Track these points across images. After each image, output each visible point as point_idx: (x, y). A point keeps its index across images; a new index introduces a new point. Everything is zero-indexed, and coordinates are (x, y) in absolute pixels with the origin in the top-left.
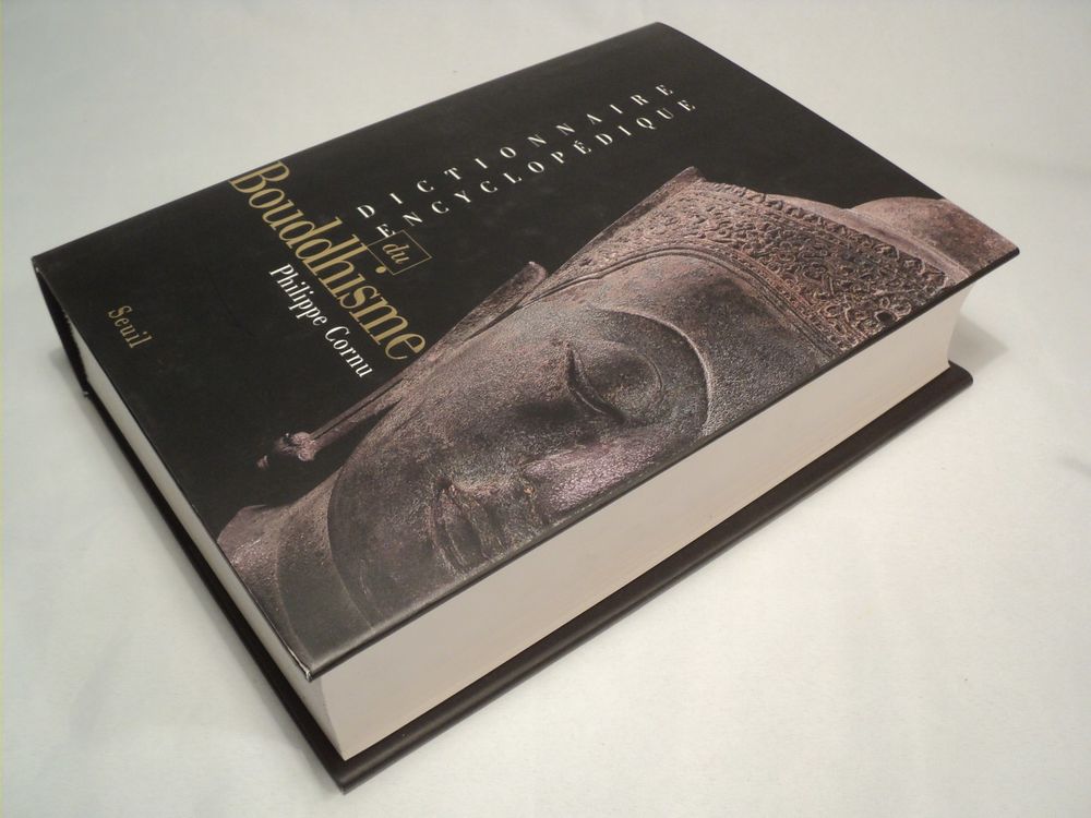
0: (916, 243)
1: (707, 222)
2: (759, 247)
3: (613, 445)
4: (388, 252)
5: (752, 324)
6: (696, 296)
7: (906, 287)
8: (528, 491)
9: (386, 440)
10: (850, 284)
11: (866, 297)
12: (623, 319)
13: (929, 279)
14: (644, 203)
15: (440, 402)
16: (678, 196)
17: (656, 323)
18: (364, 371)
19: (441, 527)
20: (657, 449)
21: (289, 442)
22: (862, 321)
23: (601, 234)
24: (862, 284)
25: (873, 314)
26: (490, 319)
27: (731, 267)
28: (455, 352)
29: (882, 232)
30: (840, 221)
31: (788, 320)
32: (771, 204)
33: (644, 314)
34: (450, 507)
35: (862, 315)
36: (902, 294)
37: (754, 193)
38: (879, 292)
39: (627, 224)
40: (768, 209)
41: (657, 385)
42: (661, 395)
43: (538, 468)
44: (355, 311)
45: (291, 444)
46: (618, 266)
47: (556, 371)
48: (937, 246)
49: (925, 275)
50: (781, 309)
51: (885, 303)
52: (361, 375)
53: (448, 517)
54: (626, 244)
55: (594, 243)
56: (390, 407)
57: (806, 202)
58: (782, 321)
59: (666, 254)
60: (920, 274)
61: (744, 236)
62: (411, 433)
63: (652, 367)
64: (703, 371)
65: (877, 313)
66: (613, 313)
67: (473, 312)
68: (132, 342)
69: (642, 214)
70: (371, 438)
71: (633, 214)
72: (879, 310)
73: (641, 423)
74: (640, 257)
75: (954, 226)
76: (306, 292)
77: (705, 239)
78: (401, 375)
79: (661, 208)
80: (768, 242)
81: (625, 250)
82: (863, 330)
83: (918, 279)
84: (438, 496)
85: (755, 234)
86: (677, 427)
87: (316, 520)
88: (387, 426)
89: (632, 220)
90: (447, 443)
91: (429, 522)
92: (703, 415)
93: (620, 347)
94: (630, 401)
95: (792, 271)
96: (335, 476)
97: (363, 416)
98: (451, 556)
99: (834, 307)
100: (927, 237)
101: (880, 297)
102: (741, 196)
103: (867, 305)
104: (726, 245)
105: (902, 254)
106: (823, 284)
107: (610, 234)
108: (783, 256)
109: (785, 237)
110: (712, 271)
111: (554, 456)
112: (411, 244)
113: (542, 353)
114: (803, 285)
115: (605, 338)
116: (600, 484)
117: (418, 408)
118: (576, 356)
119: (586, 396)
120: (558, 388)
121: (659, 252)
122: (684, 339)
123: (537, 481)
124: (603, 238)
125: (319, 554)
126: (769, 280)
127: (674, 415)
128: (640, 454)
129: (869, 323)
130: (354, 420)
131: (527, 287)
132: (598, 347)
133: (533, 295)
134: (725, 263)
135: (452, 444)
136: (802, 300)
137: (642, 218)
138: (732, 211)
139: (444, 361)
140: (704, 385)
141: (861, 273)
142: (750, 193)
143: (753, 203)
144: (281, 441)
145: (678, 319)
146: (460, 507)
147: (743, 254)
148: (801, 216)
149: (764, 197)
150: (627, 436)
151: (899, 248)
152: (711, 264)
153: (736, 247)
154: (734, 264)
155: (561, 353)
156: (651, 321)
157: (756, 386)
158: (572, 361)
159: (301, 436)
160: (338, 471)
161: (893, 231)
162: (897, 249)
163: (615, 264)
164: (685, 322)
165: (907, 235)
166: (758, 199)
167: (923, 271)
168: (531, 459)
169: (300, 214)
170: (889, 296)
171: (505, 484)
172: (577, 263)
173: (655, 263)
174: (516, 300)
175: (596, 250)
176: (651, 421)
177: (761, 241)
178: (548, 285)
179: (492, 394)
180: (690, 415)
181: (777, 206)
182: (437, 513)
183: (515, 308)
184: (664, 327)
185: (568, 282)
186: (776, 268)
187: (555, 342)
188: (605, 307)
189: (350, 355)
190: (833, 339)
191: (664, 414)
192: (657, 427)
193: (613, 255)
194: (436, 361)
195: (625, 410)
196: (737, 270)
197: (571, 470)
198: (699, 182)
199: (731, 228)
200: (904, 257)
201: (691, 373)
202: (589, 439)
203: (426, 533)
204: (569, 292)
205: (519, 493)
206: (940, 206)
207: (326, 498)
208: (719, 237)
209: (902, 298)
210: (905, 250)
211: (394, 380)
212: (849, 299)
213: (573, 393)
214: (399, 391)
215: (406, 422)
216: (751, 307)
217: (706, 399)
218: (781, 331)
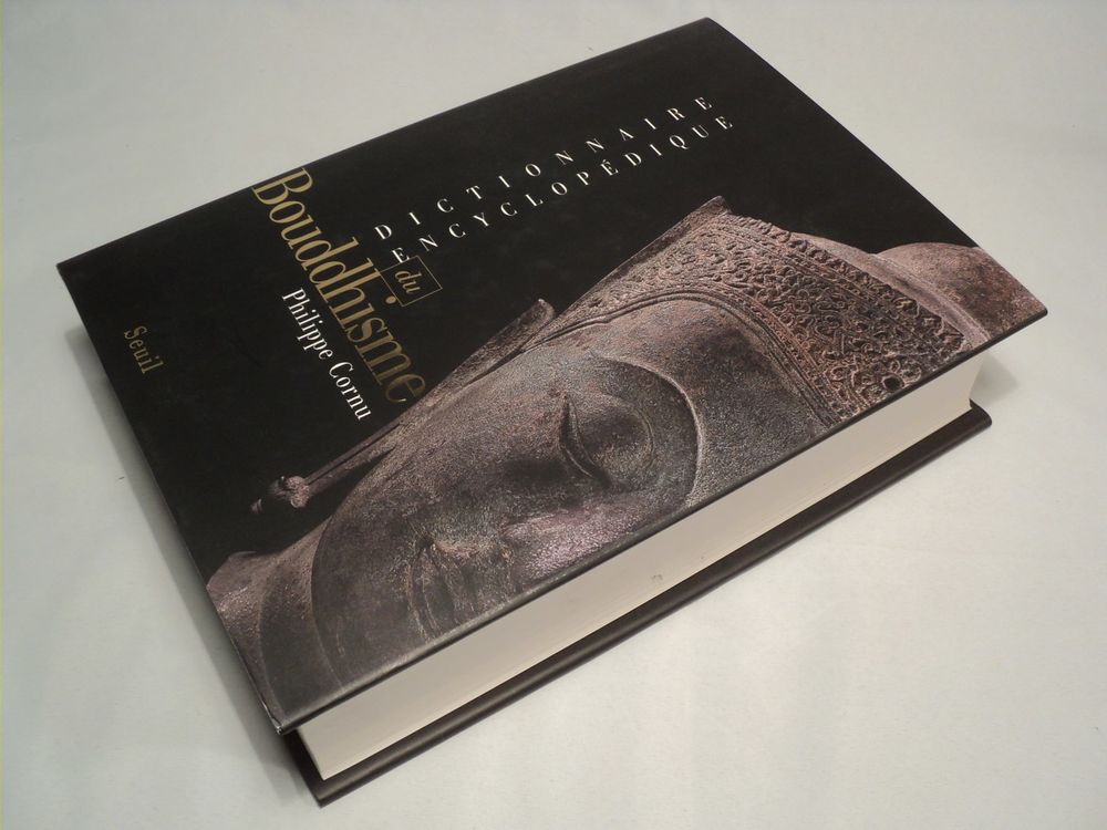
0: (939, 298)
1: (725, 262)
2: (775, 294)
3: (596, 512)
4: (400, 280)
5: (755, 384)
6: (702, 349)
7: (920, 349)
8: (506, 555)
9: (376, 490)
10: (864, 342)
11: (876, 358)
12: (624, 371)
13: (946, 341)
14: (664, 237)
15: (432, 452)
16: (700, 230)
17: (657, 377)
18: (362, 413)
19: (417, 588)
20: (638, 518)
21: (284, 486)
22: (868, 387)
23: (615, 271)
24: (875, 344)
25: (881, 379)
26: (493, 362)
27: (743, 317)
28: (453, 398)
29: (905, 283)
30: (863, 268)
31: (792, 382)
32: (796, 243)
33: (646, 366)
34: (429, 567)
35: (869, 380)
36: (913, 357)
37: (779, 230)
38: (891, 354)
39: (642, 260)
40: (791, 250)
41: (648, 448)
42: (651, 458)
43: (519, 531)
44: (361, 345)
45: (286, 489)
46: (628, 309)
47: (550, 425)
48: (961, 303)
49: (942, 337)
50: (786, 368)
51: (894, 367)
52: (360, 417)
53: (426, 579)
54: (640, 284)
55: (608, 281)
56: (384, 455)
57: (832, 243)
58: (785, 381)
59: (678, 298)
60: (937, 335)
61: (761, 281)
62: (401, 484)
63: (645, 427)
64: (696, 434)
65: (884, 378)
66: (615, 363)
67: (477, 354)
68: (144, 367)
69: (660, 249)
70: (362, 488)
71: (651, 249)
72: (887, 374)
73: (627, 488)
74: (651, 300)
75: (983, 279)
76: (316, 321)
77: (721, 283)
78: (398, 420)
79: (680, 243)
80: (785, 289)
81: (638, 291)
82: (866, 397)
83: (935, 340)
84: (419, 555)
85: (773, 278)
86: (661, 495)
87: (301, 571)
88: (379, 475)
89: (649, 256)
90: (434, 498)
91: (407, 582)
92: (689, 484)
93: (616, 402)
94: (620, 463)
95: (804, 325)
96: (323, 526)
97: (357, 462)
98: (424, 619)
99: (841, 369)
100: (952, 292)
101: (890, 359)
102: (765, 233)
103: (876, 368)
104: (741, 290)
105: (922, 310)
106: (834, 341)
107: (624, 271)
108: (798, 306)
109: (803, 284)
110: (723, 321)
111: (535, 520)
112: (424, 271)
113: (539, 404)
114: (813, 341)
115: (603, 391)
116: (577, 553)
117: (410, 458)
118: (572, 408)
119: (575, 455)
120: (549, 445)
121: (673, 295)
122: (682, 397)
123: (517, 545)
124: (617, 276)
125: (301, 607)
126: (779, 334)
127: (661, 482)
128: (621, 521)
129: (875, 389)
130: (347, 466)
131: (535, 327)
132: (595, 401)
133: (538, 338)
134: (737, 312)
135: (438, 500)
136: (809, 358)
137: (660, 254)
138: (753, 251)
139: (441, 407)
140: (695, 450)
141: (876, 330)
142: (775, 230)
143: (777, 242)
144: (276, 484)
145: (680, 375)
146: (438, 568)
147: (756, 302)
148: (823, 261)
149: (789, 236)
150: (611, 503)
151: (921, 303)
152: (723, 312)
153: (751, 293)
154: (747, 313)
155: (557, 406)
156: (652, 374)
157: (747, 455)
158: (566, 415)
159: (296, 480)
160: (327, 521)
161: (917, 282)
162: (919, 304)
163: (625, 307)
164: (686, 377)
165: (930, 288)
166: (783, 238)
167: (941, 332)
168: (513, 521)
169: (318, 232)
170: (901, 358)
171: (484, 546)
172: (586, 303)
173: (665, 307)
174: (520, 343)
175: (607, 290)
176: (636, 487)
177: (778, 287)
178: (554, 327)
179: (484, 447)
180: (677, 482)
181: (801, 247)
182: (416, 573)
183: (519, 352)
184: (664, 382)
185: (575, 325)
186: (788, 321)
187: (553, 393)
188: (609, 356)
189: (351, 395)
190: (835, 406)
191: (651, 480)
192: (641, 494)
193: (624, 296)
194: (434, 407)
195: (612, 473)
196: (748, 320)
197: (549, 536)
198: (724, 215)
199: (749, 271)
200: (924, 313)
201: (683, 436)
202: (572, 504)
203: (404, 593)
204: (575, 337)
205: (497, 557)
206: (971, 255)
207: (313, 549)
208: (735, 280)
209: (914, 362)
210: (926, 306)
211: (391, 425)
212: (859, 360)
213: (564, 451)
214: (395, 438)
215: (397, 473)
217: (695, 466)
218: (782, 393)
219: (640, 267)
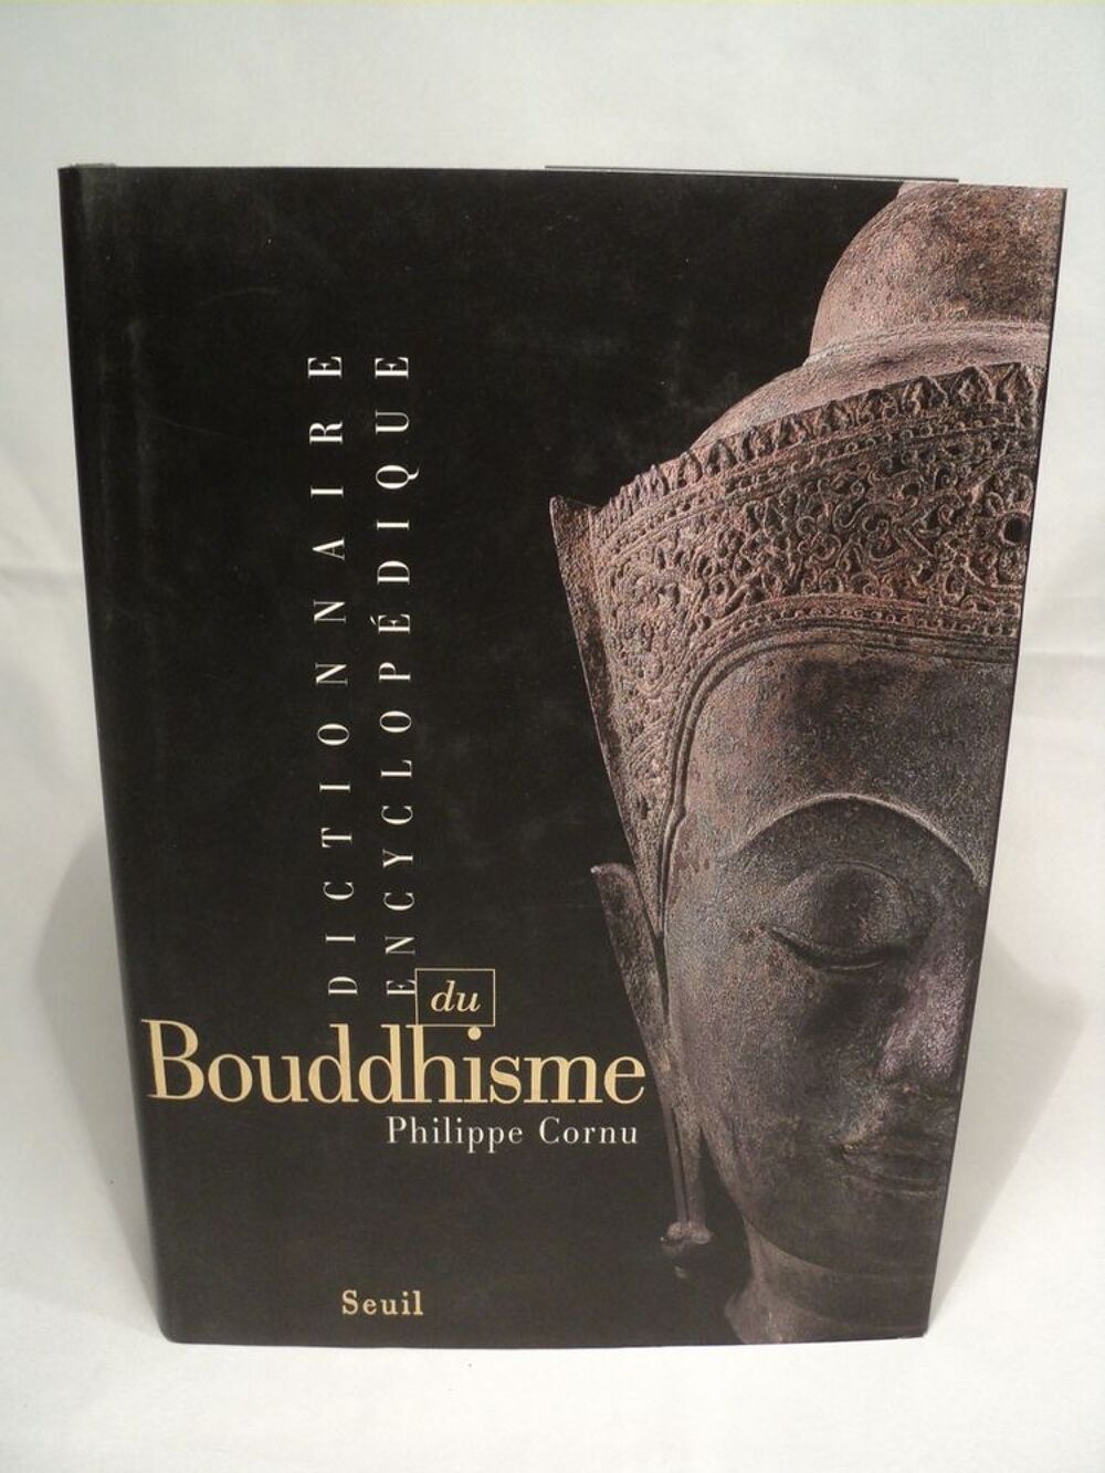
0: (941, 337)
1: (684, 590)
2: (780, 565)
3: (925, 981)
4: (446, 1007)
5: (897, 704)
6: (803, 728)
7: (997, 445)
8: (906, 1089)
10: (934, 513)
11: (969, 518)
12: (766, 842)
13: (1011, 397)
14: (582, 640)
15: (733, 1095)
16: (601, 580)
17: (805, 810)
18: (631, 1136)
19: (880, 1180)
20: (961, 945)
21: (671, 1242)
22: (997, 565)
23: (604, 748)
24: (948, 499)
25: (999, 539)
26: (654, 977)
27: (787, 638)
28: (676, 1040)
29: (886, 363)
30: (821, 400)
31: (925, 656)
32: (713, 457)
33: (782, 812)
34: (866, 1161)
35: (989, 555)
36: (1001, 466)
37: (673, 464)
38: (976, 491)
39: (607, 701)
40: (719, 478)
41: (890, 883)
42: (904, 888)
43: (890, 1065)
44: (527, 1092)
45: (679, 1241)
46: (680, 774)
47: (787, 965)
48: (973, 312)
49: (1001, 397)
50: (901, 647)
51: (996, 505)
52: (634, 1140)
53: (876, 1169)
54: (647, 732)
55: (616, 769)
56: (702, 1141)
57: (746, 405)
58: (921, 666)
59: (704, 699)
60: (992, 400)
61: (746, 567)
62: (751, 1142)
63: (864, 869)
64: (912, 821)
65: (1001, 534)
66: (753, 845)
67: (628, 986)
69: (602, 661)
70: (729, 1178)
71: (593, 675)
72: (999, 524)
73: (920, 938)
74: (683, 738)
75: (959, 238)
77: (715, 623)
80: (782, 545)
81: (658, 744)
82: (1009, 581)
83: (999, 412)
84: (846, 1162)
85: (753, 545)
86: (955, 906)
87: (785, 1265)
88: (724, 1156)
89: (605, 685)
90: (793, 1122)
91: (865, 1185)
92: (964, 869)
93: (808, 879)
95: (855, 568)
96: (749, 1228)
97: (692, 1169)
98: (914, 1187)
99: (951, 579)
101: (982, 500)
102: (667, 490)
103: (981, 531)
104: (744, 607)
105: (943, 380)
106: (905, 551)
107: (612, 737)
108: (821, 551)
109: (790, 511)
110: (779, 669)
111: (889, 1043)
112: (453, 976)
113: (751, 962)
114: (888, 578)
115: (782, 883)
116: (953, 1025)
117: (725, 1119)
118: (781, 930)
119: (844, 963)
120: (811, 982)
121: (694, 702)
122: (853, 801)
123: (903, 1074)
124: (615, 752)
125: (825, 1278)
126: (847, 613)
127: (939, 896)
128: (952, 964)
129: (1006, 560)
130: (691, 1179)
131: (633, 900)
132: (790, 900)
133: (653, 908)
134: (776, 640)
135: (797, 1118)
136: (909, 606)
137: (611, 667)
138: (687, 534)
139: (679, 1059)
140: (930, 835)
141: (929, 478)
142: (670, 468)
143: (694, 487)
144: (668, 1248)
145: (821, 783)
146: (874, 1153)
147: (775, 598)
148: (769, 449)
149: (693, 458)
150: (925, 961)
151: (932, 372)
152: (763, 658)
153: (759, 596)
154: (788, 628)
155: (764, 943)
156: (798, 813)
157: (976, 782)
158: (785, 941)
159: (674, 1230)
160: (745, 1222)
162: (929, 376)
163: (674, 776)
164: (830, 776)
166: (690, 471)
167: (992, 390)
168: (875, 1064)
169: (294, 1062)
170: (990, 485)
171: (882, 1103)
172: (635, 817)
173: (707, 726)
174: (645, 930)
175: (629, 781)
176: (926, 925)
177: (772, 550)
178: (649, 880)
179: (765, 1045)
180: (953, 881)
181: (724, 458)
182: (864, 1173)
183: (659, 942)
184: (819, 808)
185: (662, 855)
186: (835, 586)
187: (748, 938)
189: (595, 1137)
190: (992, 630)
191: (930, 905)
192: (938, 925)
193: (655, 766)
194: (674, 1065)
195: (892, 939)
196: (798, 636)
197: (917, 1040)
198: (594, 523)
199: (720, 569)
200: (951, 382)
201: (903, 836)
202: (898, 1000)
203: (876, 1193)
204: (681, 865)
205: (902, 1099)
206: (908, 210)
207: (769, 1247)
208: (722, 600)
209: (1008, 472)
210: (941, 372)
212: (954, 543)
213: (829, 971)
214: (688, 1122)
215: (735, 1139)
216: (869, 680)
217: (948, 849)
218: (932, 680)
219: (618, 709)
